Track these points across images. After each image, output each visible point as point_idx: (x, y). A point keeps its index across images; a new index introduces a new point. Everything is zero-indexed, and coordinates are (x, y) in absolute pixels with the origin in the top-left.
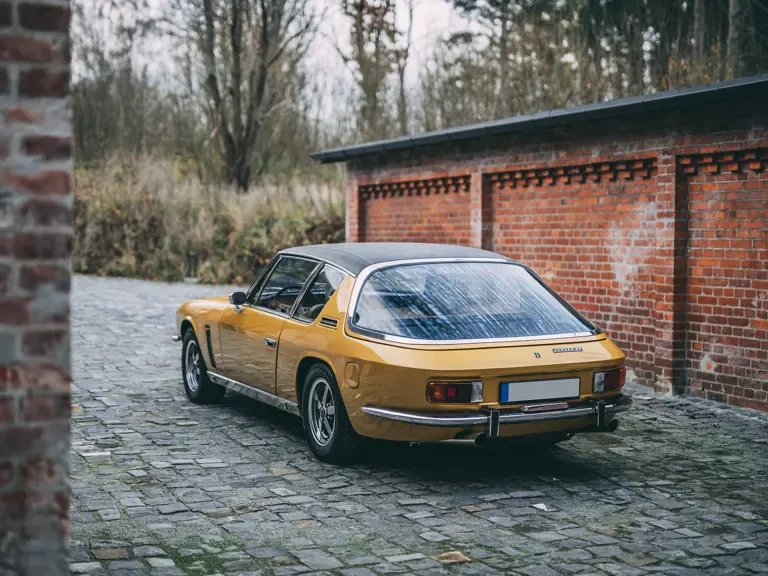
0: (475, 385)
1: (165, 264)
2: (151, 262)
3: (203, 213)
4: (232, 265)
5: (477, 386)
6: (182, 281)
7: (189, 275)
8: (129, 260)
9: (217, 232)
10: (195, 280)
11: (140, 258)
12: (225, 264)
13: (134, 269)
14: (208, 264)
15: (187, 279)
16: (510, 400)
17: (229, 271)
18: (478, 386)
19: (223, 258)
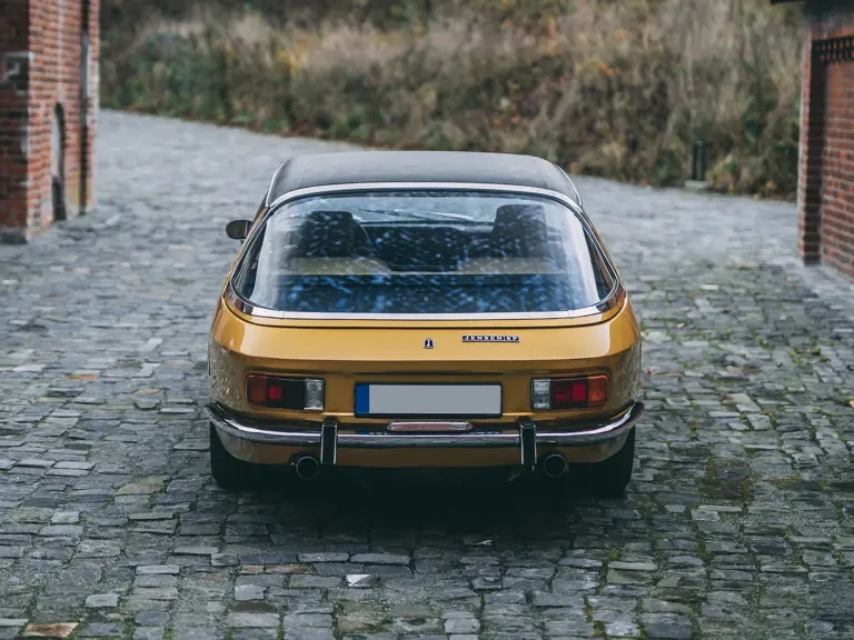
0: (309, 383)
1: (665, 159)
2: (649, 153)
3: (735, 77)
4: (766, 163)
5: (314, 385)
6: (682, 186)
7: (694, 177)
8: (614, 150)
9: (751, 107)
10: (699, 185)
11: (633, 146)
12: (756, 161)
13: (619, 165)
14: (729, 159)
15: (690, 184)
16: (372, 410)
17: (759, 172)
18: (314, 387)
19: (755, 152)
